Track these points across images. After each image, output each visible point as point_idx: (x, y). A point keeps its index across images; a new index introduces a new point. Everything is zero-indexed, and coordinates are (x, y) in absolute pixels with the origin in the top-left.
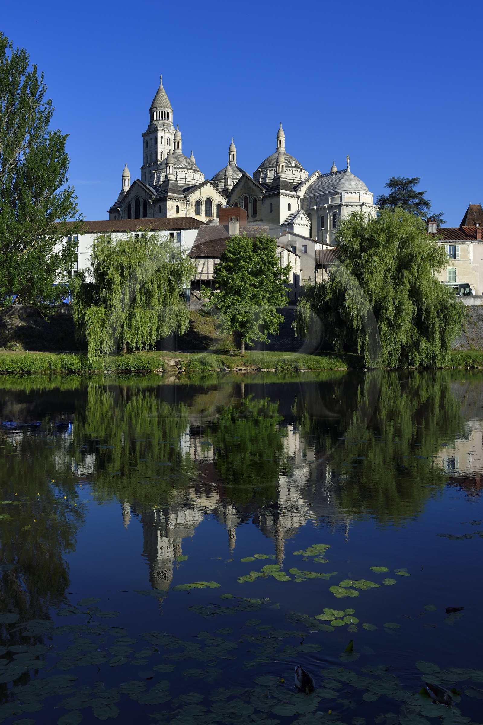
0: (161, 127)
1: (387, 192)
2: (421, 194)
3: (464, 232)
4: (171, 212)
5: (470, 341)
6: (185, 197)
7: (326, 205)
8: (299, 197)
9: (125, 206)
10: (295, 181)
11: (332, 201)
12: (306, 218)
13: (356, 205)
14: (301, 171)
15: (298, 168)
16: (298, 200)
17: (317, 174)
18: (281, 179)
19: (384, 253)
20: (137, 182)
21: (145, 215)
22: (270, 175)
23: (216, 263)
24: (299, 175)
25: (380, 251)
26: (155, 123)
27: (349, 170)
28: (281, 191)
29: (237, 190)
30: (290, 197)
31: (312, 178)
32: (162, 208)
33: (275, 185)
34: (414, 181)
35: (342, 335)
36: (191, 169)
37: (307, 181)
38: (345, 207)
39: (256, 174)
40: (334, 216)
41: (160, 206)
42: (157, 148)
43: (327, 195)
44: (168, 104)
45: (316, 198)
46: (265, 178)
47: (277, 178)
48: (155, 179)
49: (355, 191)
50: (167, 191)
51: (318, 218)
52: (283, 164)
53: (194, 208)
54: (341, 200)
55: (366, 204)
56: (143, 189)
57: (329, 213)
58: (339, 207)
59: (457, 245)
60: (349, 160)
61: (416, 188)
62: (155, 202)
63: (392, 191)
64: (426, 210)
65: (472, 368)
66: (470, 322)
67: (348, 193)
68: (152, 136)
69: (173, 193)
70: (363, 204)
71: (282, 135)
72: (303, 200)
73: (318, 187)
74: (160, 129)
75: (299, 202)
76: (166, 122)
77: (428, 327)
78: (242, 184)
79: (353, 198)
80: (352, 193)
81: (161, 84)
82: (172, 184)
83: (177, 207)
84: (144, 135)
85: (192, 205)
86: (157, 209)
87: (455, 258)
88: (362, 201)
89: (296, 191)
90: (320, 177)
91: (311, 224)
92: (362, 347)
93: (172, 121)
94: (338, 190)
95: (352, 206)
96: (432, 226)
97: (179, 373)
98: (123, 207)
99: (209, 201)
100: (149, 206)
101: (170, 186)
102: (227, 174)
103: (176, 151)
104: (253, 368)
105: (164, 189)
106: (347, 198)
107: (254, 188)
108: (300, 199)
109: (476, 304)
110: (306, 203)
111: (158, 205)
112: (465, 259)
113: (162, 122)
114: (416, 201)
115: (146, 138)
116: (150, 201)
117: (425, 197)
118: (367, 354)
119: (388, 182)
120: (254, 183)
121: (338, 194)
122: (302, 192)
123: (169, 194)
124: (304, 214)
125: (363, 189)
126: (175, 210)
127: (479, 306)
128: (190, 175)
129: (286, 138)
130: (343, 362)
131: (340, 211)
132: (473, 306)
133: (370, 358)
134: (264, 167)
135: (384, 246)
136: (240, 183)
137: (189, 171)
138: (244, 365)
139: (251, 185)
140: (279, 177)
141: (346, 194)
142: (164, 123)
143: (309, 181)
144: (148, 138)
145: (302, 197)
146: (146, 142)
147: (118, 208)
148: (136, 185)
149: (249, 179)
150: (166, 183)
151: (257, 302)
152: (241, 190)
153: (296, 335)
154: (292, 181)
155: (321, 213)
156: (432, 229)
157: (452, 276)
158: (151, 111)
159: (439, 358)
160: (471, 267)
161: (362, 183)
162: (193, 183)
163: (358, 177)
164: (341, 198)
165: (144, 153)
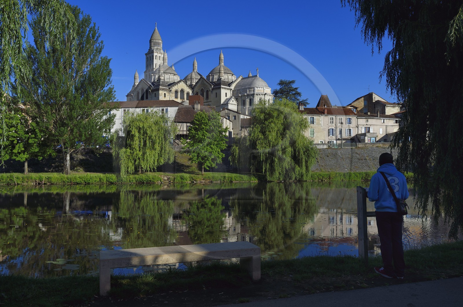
0: (155, 50)
1: (278, 88)
2: (296, 89)
3: (318, 110)
4: (161, 97)
5: (321, 167)
6: (169, 89)
7: (246, 94)
8: (231, 89)
9: (135, 93)
10: (229, 81)
11: (249, 92)
12: (235, 101)
13: (262, 95)
14: (232, 75)
15: (231, 74)
16: (231, 91)
17: (241, 78)
18: (222, 80)
19: (277, 121)
20: (143, 80)
21: (147, 98)
22: (216, 77)
23: (188, 125)
24: (231, 78)
25: (275, 120)
26: (152, 48)
27: (258, 76)
28: (222, 86)
29: (198, 85)
30: (227, 90)
31: (238, 80)
32: (156, 94)
33: (218, 83)
34: (293, 82)
35: (255, 164)
36: (172, 74)
37: (235, 81)
38: (256, 95)
39: (208, 77)
40: (250, 100)
41: (155, 93)
42: (153, 62)
43: (246, 88)
44: (160, 38)
45: (240, 90)
46: (213, 79)
47: (219, 79)
48: (153, 79)
49: (261, 87)
50: (159, 85)
51: (242, 101)
52: (223, 72)
53: (174, 94)
54: (254, 92)
55: (267, 94)
56: (146, 84)
57: (248, 98)
58: (253, 95)
59: (314, 117)
60: (258, 70)
61: (294, 86)
62: (153, 91)
63: (281, 87)
64: (299, 98)
65: (322, 181)
66: (321, 157)
67: (257, 88)
68: (151, 55)
69: (162, 86)
70: (266, 94)
71: (222, 56)
72: (233, 91)
73: (241, 84)
74: (155, 51)
75: (231, 92)
76: (159, 47)
77: (299, 160)
78: (200, 82)
79: (260, 91)
80: (260, 88)
81: (156, 27)
82: (162, 81)
83: (165, 94)
84: (146, 54)
85: (173, 93)
86: (154, 95)
87: (313, 124)
88: (265, 92)
89: (230, 86)
90: (243, 79)
91: (238, 104)
92: (265, 170)
93: (162, 47)
94: (252, 86)
95: (260, 95)
96: (302, 107)
97: (169, 184)
98: (135, 94)
99: (182, 91)
100: (149, 93)
101: (161, 83)
102: (192, 76)
103: (164, 64)
104: (208, 181)
105: (157, 84)
106: (257, 91)
107: (207, 84)
108: (232, 91)
109: (324, 148)
110: (235, 92)
111: (154, 93)
112: (319, 124)
113: (156, 47)
114: (294, 92)
115: (147, 56)
116: (150, 90)
117: (299, 91)
118: (268, 173)
119: (279, 82)
120: (207, 82)
121: (252, 88)
122: (233, 87)
123: (160, 87)
124: (234, 98)
125: (266, 86)
126: (163, 95)
127: (326, 148)
128: (172, 76)
129: (224, 58)
130: (256, 178)
131: (253, 97)
132: (322, 149)
133: (269, 175)
134: (212, 73)
135: (276, 118)
136: (199, 82)
137: (171, 74)
138: (204, 180)
139: (205, 82)
140: (221, 79)
141: (256, 88)
142: (158, 48)
143: (237, 81)
144: (148, 56)
145: (233, 89)
146: (147, 58)
147: (132, 94)
148: (142, 82)
149: (204, 80)
150: (159, 81)
151: (210, 146)
152: (200, 85)
153: (231, 164)
154: (228, 81)
155: (243, 98)
156: (302, 108)
157: (312, 133)
158: (150, 42)
159: (305, 175)
160: (322, 128)
161: (265, 83)
162: (174, 81)
163: (263, 79)
164: (254, 90)
165: (146, 64)
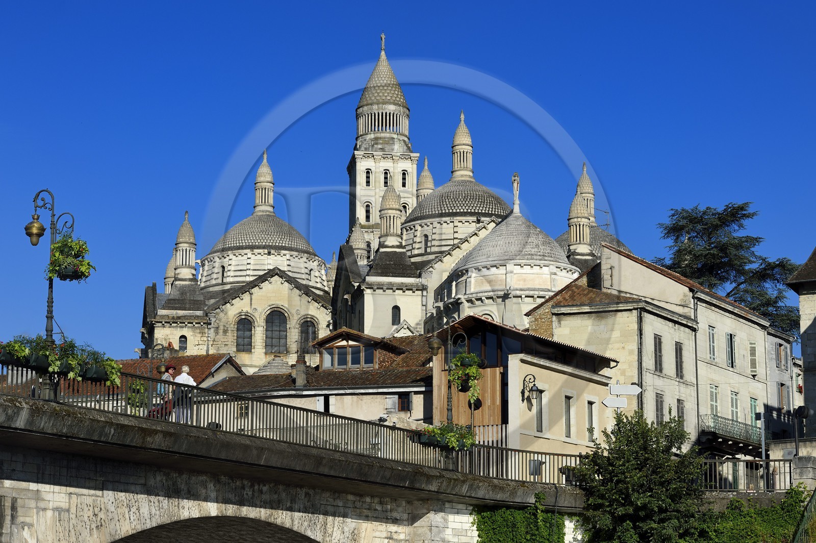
0: (367, 150)
6: (206, 314)
7: (442, 304)
8: (426, 287)
11: (456, 295)
16: (423, 296)
18: (382, 249)
30: (399, 292)
36: (262, 247)
38: (467, 304)
42: (356, 197)
43: (453, 278)
53: (231, 335)
54: (464, 290)
55: (519, 293)
67: (478, 269)
70: (508, 293)
72: (437, 295)
74: (362, 153)
79: (491, 282)
81: (383, 53)
89: (417, 276)
93: (404, 131)
106: (475, 283)
125: (522, 255)
126: (177, 345)
140: (381, 246)
141: (475, 273)
142: (378, 139)
164: (466, 282)
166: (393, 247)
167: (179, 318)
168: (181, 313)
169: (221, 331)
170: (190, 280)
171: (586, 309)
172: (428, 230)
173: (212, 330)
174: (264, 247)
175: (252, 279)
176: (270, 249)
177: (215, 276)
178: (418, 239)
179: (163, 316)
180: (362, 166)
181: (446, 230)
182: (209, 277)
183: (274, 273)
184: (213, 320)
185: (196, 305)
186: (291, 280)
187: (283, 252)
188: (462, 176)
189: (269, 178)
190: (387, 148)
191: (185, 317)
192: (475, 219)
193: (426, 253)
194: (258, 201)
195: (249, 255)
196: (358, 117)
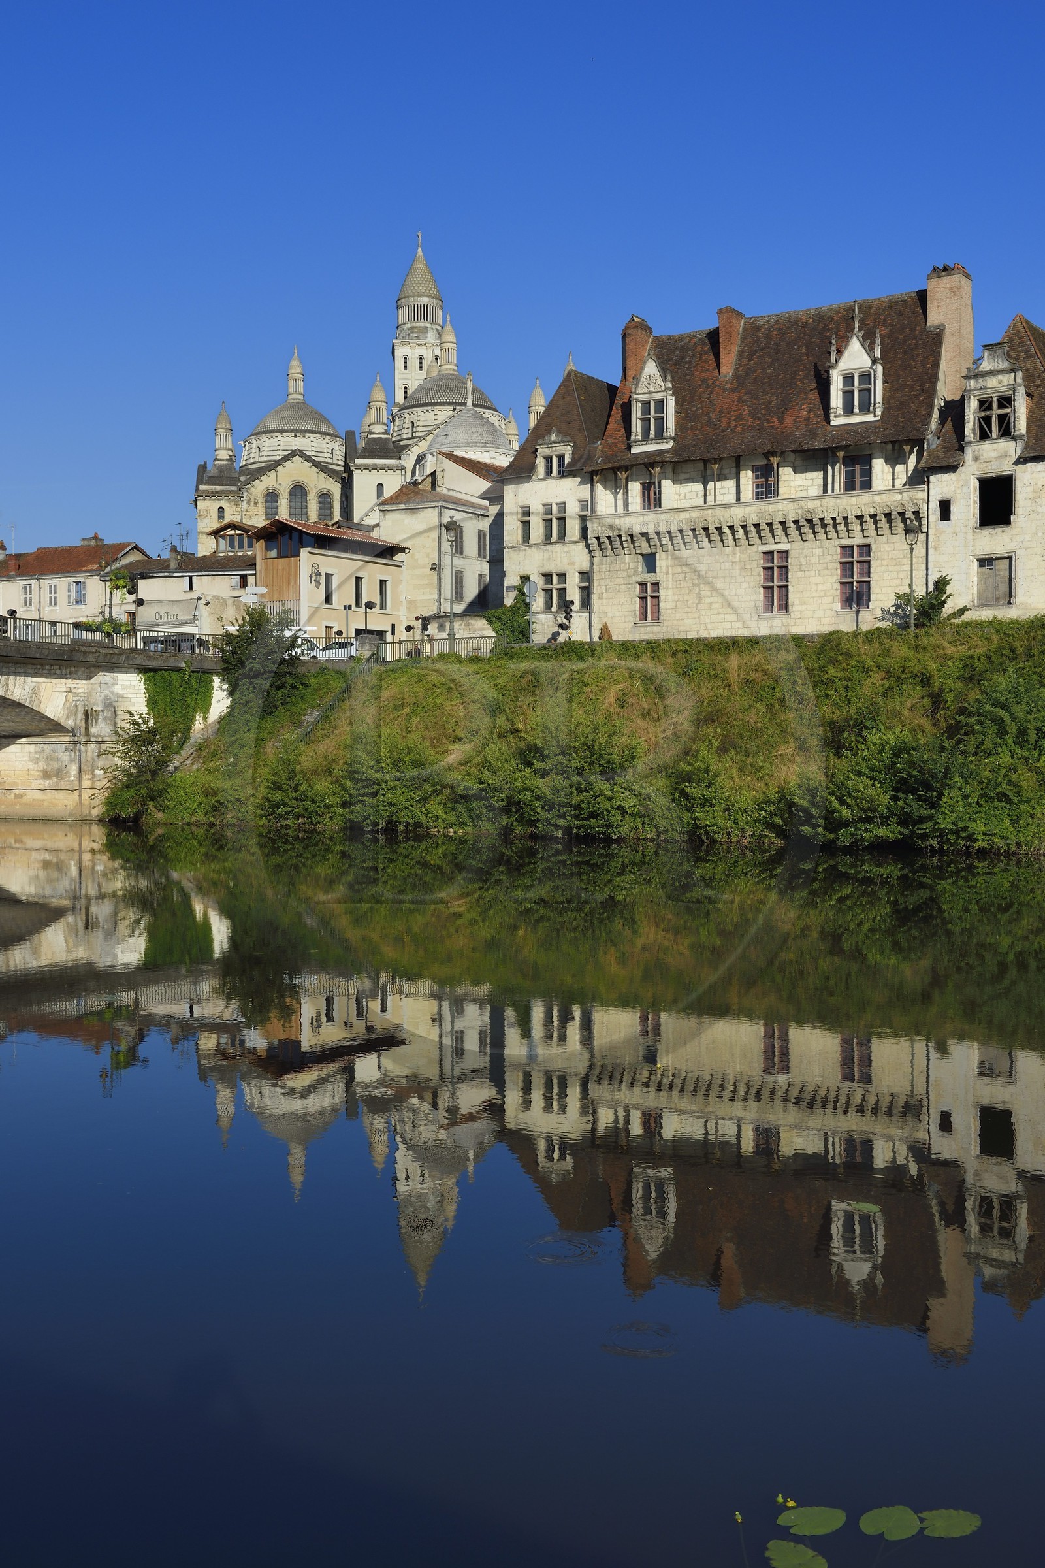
8: (404, 468)
16: (401, 474)
18: (370, 436)
30: (383, 472)
53: (261, 504)
74: (404, 340)
81: (420, 249)
82: (220, 466)
83: (221, 508)
85: (256, 503)
89: (396, 458)
99: (298, 491)
101: (213, 472)
108: (405, 472)
126: (215, 515)
140: (369, 433)
166: (379, 433)
167: (217, 492)
168: (219, 488)
169: (252, 503)
170: (227, 460)
171: (402, 506)
172: (413, 418)
173: (245, 502)
174: (291, 431)
175: (278, 458)
176: (297, 432)
177: (252, 455)
178: (406, 426)
179: (204, 491)
180: (400, 352)
181: (426, 417)
182: (250, 455)
183: (294, 454)
184: (245, 494)
185: (232, 481)
186: (308, 459)
187: (308, 435)
188: (447, 369)
189: (299, 370)
190: (421, 336)
191: (222, 491)
192: (451, 408)
193: (413, 438)
194: (291, 390)
195: (279, 438)
196: (398, 308)
